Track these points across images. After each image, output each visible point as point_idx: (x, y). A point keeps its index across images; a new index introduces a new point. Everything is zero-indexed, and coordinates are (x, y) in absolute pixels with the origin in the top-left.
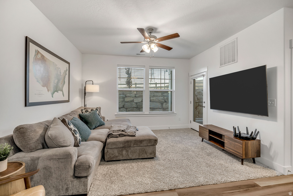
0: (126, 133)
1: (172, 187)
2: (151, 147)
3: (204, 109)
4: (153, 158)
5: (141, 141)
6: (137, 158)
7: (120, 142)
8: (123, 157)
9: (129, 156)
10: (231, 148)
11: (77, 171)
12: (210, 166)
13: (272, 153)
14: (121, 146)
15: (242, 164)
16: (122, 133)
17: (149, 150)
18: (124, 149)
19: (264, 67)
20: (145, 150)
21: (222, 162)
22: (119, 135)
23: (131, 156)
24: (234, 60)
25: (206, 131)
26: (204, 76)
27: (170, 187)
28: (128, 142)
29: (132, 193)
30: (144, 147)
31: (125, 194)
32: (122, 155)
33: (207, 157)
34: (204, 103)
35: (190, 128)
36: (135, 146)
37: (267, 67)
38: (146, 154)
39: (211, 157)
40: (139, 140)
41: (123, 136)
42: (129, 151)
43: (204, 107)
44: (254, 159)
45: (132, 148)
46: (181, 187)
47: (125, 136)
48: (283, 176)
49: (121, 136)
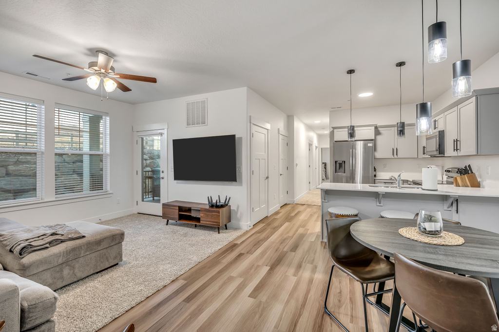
0: (63, 237)
1: (173, 278)
2: (115, 247)
3: (162, 181)
4: (117, 264)
5: (99, 242)
6: (92, 272)
7: (58, 255)
8: (62, 282)
9: (75, 275)
10: (208, 220)
11: (32, 316)
12: (194, 245)
13: (239, 215)
14: (60, 261)
15: (219, 233)
16: (57, 238)
17: (113, 252)
18: (64, 266)
19: (234, 136)
20: (105, 254)
21: (202, 238)
22: (50, 243)
23: (80, 275)
24: (203, 123)
25: (174, 209)
26: (161, 134)
27: (172, 279)
28: (74, 250)
29: (130, 308)
30: (104, 251)
31: (120, 315)
32: (62, 278)
33: (185, 238)
34: (163, 172)
35: (136, 213)
36: (88, 253)
37: (236, 137)
38: (108, 261)
39: (189, 237)
40: (96, 241)
41: (58, 242)
42: (77, 266)
43: (163, 178)
44: (226, 225)
45: (81, 259)
46: (182, 273)
47: (62, 241)
48: (247, 232)
49: (55, 244)
